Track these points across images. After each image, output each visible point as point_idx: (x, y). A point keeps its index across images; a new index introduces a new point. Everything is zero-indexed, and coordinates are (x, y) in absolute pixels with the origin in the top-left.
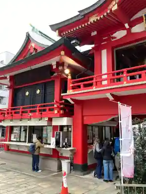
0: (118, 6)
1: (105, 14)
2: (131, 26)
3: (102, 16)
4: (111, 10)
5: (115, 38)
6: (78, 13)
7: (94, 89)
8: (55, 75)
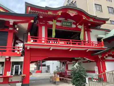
0: (61, 14)
1: (56, 14)
3: (55, 14)
4: (58, 14)
6: (45, 7)
7: (45, 44)
8: (11, 29)
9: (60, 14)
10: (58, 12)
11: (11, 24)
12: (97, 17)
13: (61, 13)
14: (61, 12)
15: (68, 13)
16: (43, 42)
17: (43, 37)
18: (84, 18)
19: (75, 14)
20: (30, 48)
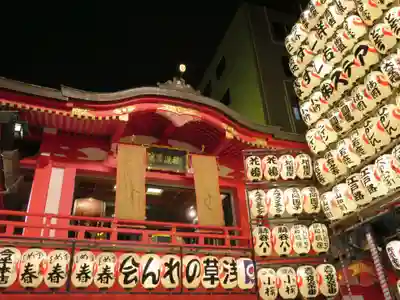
0: (130, 117)
3: (100, 118)
4: (117, 117)
5: (85, 156)
9: (125, 118)
10: (117, 111)
13: (132, 116)
14: (131, 109)
15: (162, 113)
17: (48, 210)
18: (229, 136)
19: (191, 119)
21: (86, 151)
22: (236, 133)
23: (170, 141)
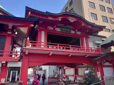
2: (56, 27)
3: (55, 20)
7: (45, 49)
8: (9, 33)
9: (60, 20)
11: (10, 28)
12: (95, 24)
14: (61, 18)
16: (43, 46)
17: (42, 42)
18: (83, 25)
19: (74, 20)
20: (29, 53)
21: (48, 27)
22: (84, 24)
23: (67, 25)
